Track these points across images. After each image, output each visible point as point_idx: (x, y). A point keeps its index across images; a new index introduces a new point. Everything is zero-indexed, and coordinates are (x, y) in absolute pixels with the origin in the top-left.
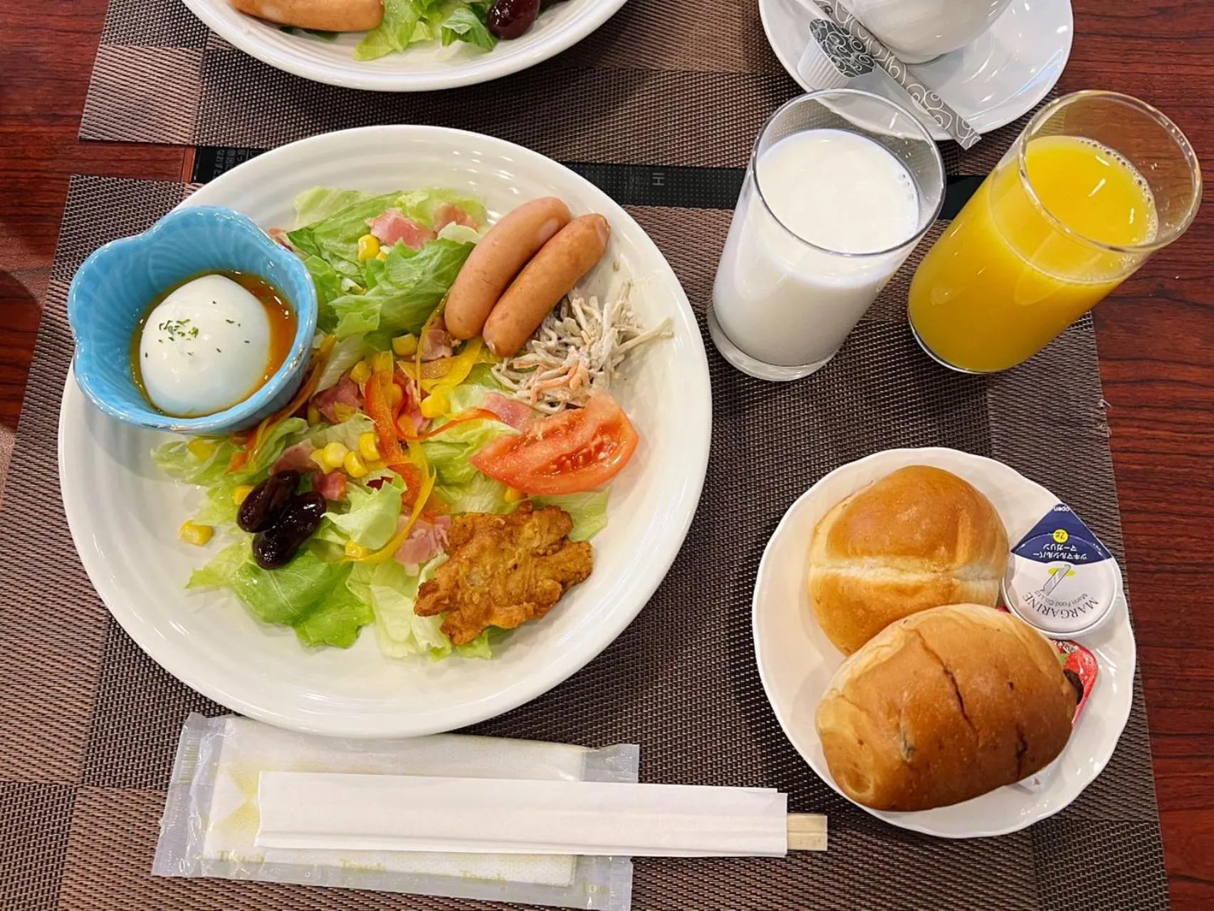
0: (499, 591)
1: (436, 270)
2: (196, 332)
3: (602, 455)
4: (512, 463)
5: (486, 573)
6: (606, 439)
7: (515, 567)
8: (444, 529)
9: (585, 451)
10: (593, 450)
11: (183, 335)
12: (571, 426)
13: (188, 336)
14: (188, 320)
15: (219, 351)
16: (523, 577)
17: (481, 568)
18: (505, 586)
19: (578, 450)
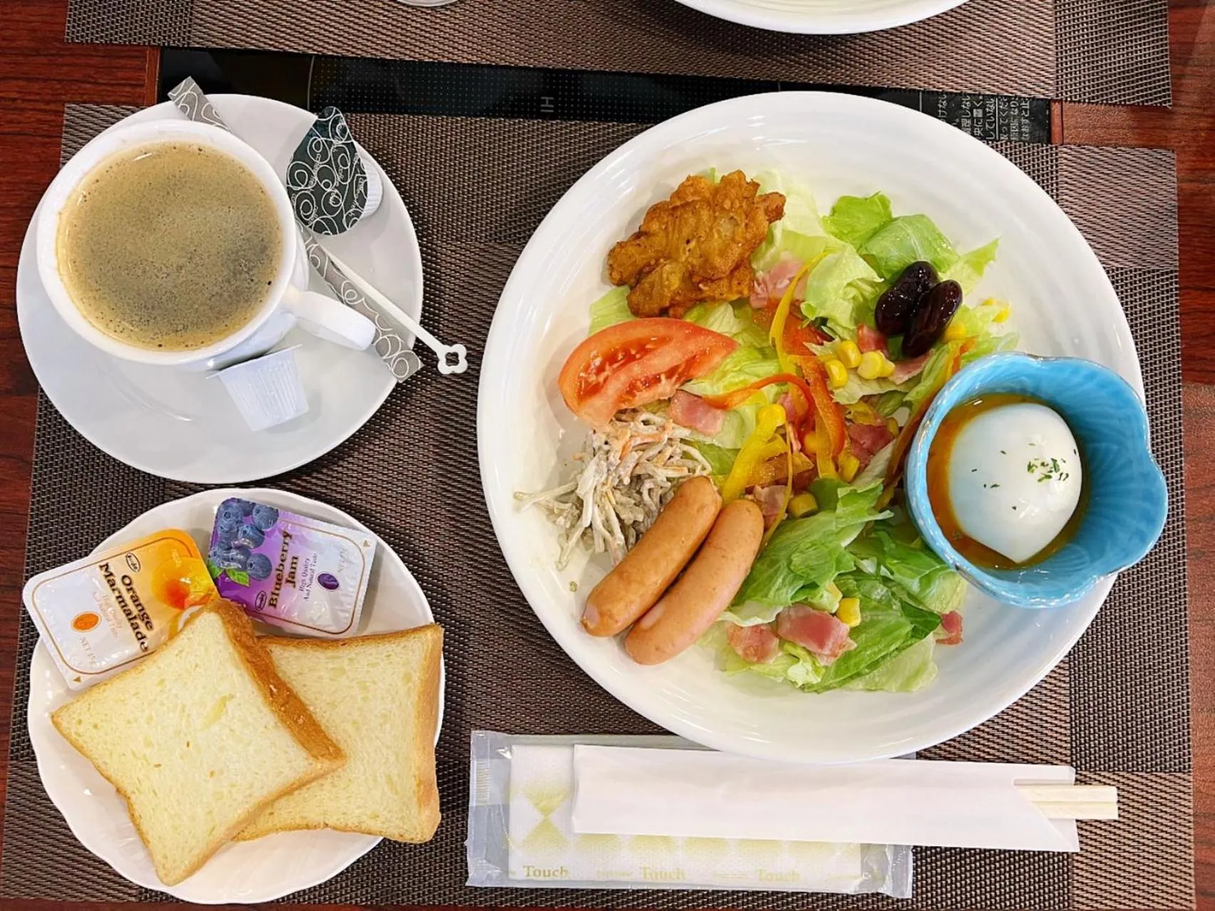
0: (705, 214)
1: (776, 571)
2: (1030, 467)
3: (598, 362)
4: (693, 347)
5: (719, 231)
6: (593, 378)
7: (688, 242)
8: (757, 294)
9: (615, 366)
10: (607, 367)
11: (1043, 464)
12: (631, 390)
13: (1038, 463)
14: (1040, 480)
15: (1003, 452)
16: (680, 232)
17: (723, 234)
18: (699, 220)
19: (623, 365)
